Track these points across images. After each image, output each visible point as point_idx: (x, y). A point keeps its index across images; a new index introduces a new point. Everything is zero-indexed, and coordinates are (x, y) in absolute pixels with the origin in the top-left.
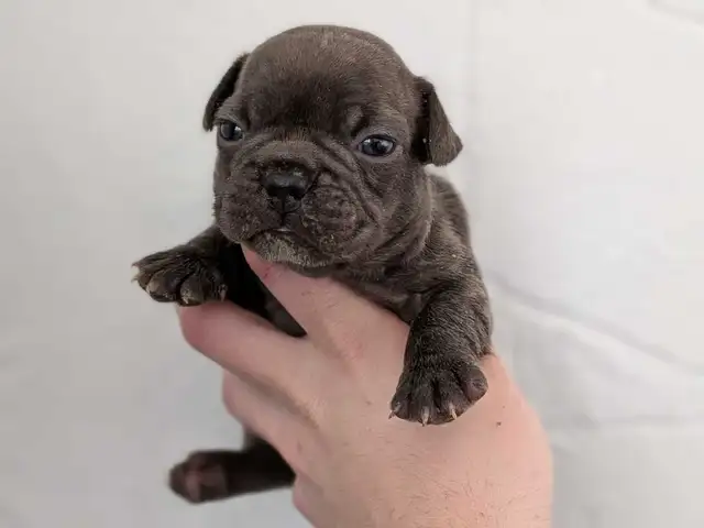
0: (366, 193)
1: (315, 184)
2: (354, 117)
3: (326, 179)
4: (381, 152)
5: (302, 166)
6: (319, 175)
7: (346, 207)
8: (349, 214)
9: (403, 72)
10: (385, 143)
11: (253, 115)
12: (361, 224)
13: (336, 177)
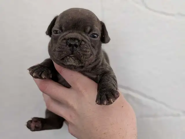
0: (92, 47)
1: (80, 44)
2: (89, 29)
3: (83, 43)
4: (95, 37)
5: (78, 39)
6: (81, 42)
7: (88, 50)
8: (88, 52)
9: (98, 19)
10: (95, 35)
12: (91, 55)
13: (85, 42)
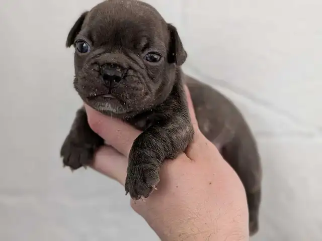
0: (148, 79)
6: (128, 70)
7: (140, 86)
9: (163, 21)
11: (95, 38)
12: (146, 94)
13: (135, 71)
